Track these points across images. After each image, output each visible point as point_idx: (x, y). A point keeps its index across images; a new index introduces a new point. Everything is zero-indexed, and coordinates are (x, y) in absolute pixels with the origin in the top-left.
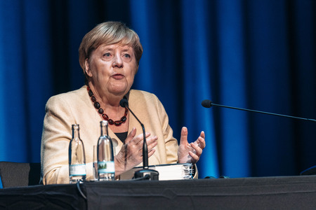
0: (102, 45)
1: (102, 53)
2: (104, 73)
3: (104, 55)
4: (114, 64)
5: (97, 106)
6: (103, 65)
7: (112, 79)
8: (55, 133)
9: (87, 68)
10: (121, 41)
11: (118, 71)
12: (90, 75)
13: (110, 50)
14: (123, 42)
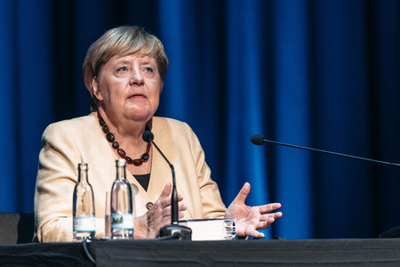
0: (115, 57)
1: (114, 67)
2: (117, 93)
3: (119, 70)
4: (132, 81)
5: (110, 138)
6: (117, 84)
8: (55, 171)
9: (95, 89)
10: (139, 50)
11: (138, 90)
12: (100, 97)
13: (125, 63)
14: (142, 51)
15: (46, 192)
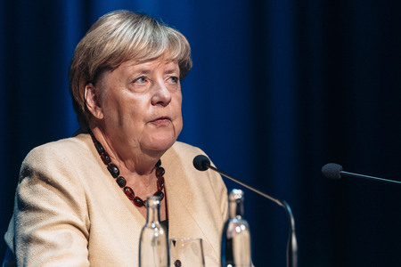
0: (129, 64)
1: (129, 78)
2: (134, 115)
3: (135, 81)
4: (156, 99)
6: (133, 101)
7: (151, 126)
10: (163, 54)
11: (162, 111)
13: (144, 72)
14: (167, 56)
15: (40, 242)
